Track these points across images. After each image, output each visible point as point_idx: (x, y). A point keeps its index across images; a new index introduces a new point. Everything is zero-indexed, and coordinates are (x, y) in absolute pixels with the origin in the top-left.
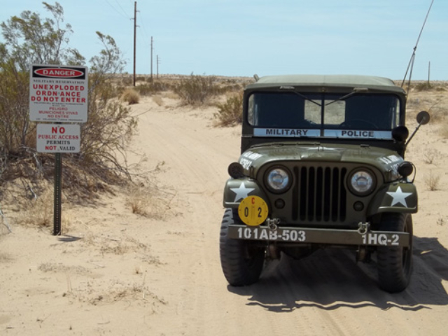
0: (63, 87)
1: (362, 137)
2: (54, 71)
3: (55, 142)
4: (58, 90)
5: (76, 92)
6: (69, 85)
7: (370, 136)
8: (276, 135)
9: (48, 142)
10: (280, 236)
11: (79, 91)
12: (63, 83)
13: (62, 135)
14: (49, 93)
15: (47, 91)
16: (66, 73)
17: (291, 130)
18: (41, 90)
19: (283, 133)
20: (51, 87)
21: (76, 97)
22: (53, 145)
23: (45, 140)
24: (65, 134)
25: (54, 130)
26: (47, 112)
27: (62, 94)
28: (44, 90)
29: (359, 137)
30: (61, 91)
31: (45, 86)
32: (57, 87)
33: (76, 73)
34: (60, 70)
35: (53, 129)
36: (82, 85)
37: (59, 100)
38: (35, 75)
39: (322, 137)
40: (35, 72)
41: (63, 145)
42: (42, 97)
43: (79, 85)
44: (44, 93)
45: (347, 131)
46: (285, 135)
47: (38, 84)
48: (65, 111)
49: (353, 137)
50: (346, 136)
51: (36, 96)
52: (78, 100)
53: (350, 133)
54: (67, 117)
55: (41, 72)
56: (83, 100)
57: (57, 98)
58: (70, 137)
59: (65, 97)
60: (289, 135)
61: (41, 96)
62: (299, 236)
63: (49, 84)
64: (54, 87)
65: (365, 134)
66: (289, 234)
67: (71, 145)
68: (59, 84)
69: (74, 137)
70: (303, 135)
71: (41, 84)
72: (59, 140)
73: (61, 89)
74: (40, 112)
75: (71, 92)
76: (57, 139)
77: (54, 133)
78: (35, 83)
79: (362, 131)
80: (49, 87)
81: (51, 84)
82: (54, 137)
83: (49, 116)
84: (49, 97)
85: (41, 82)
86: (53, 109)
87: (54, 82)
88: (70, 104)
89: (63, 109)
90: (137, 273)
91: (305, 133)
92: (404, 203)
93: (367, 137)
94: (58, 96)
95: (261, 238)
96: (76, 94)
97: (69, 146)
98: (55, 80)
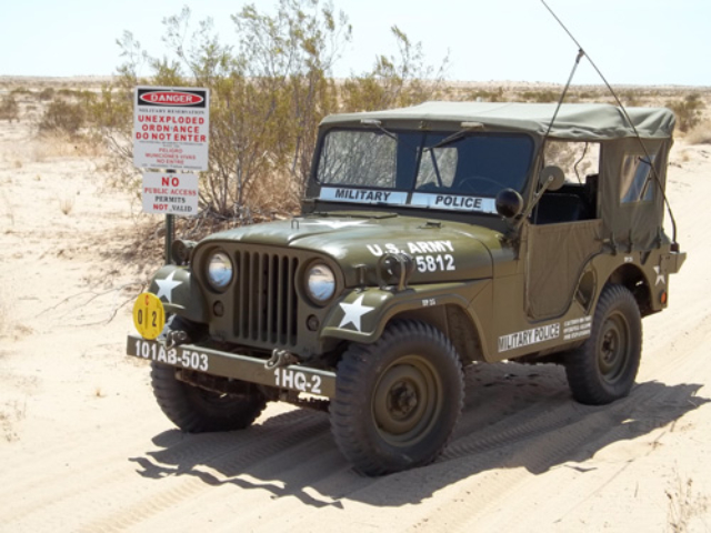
0: (176, 120)
1: (464, 208)
2: (165, 95)
3: (166, 199)
4: (171, 124)
5: (194, 126)
6: (184, 116)
7: (475, 206)
8: (348, 200)
9: (157, 198)
10: (179, 360)
11: (198, 125)
12: (177, 113)
13: (175, 188)
14: (159, 128)
15: (156, 124)
16: (181, 99)
17: (368, 192)
18: (149, 123)
19: (357, 197)
20: (162, 119)
21: (193, 134)
22: (164, 203)
23: (153, 195)
24: (179, 187)
25: (165, 181)
26: (156, 155)
27: (176, 129)
28: (152, 123)
29: (459, 208)
30: (173, 125)
31: (154, 118)
32: (168, 118)
33: (194, 99)
34: (173, 94)
35: (163, 179)
36: (201, 116)
37: (172, 137)
38: (141, 102)
39: (408, 205)
40: (141, 97)
41: (177, 204)
42: (150, 133)
43: (198, 116)
44: (152, 127)
45: (445, 196)
46: (359, 200)
47: (145, 114)
48: (179, 155)
49: (451, 207)
50: (441, 205)
51: (142, 132)
52: (196, 139)
53: (448, 201)
54: (182, 162)
55: (148, 97)
56: (203, 138)
57: (169, 135)
58: (185, 192)
59: (180, 133)
60: (365, 201)
61: (148, 131)
62: (201, 361)
63: (159, 115)
64: (165, 119)
65: (469, 203)
66: (190, 356)
67: (187, 204)
68: (171, 115)
69: (190, 192)
70: (383, 201)
71: (149, 114)
72: (172, 196)
73: (174, 122)
74: (148, 155)
75: (187, 126)
76: (169, 195)
77: (165, 187)
78: (142, 114)
79: (466, 198)
80: (158, 119)
81: (162, 114)
82: (164, 191)
83: (158, 161)
84: (159, 133)
85: (150, 111)
86: (164, 150)
87: (165, 111)
88: (186, 144)
89: (176, 151)
90: (98, 395)
91: (386, 196)
92: (358, 325)
93: (471, 208)
94: (171, 132)
95: (159, 359)
96: (192, 129)
97: (184, 205)
98: (167, 108)
